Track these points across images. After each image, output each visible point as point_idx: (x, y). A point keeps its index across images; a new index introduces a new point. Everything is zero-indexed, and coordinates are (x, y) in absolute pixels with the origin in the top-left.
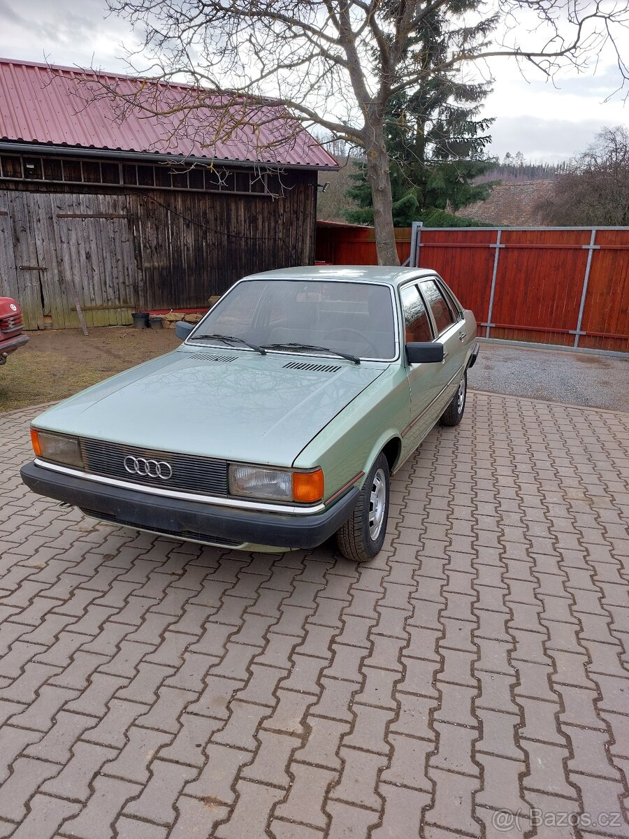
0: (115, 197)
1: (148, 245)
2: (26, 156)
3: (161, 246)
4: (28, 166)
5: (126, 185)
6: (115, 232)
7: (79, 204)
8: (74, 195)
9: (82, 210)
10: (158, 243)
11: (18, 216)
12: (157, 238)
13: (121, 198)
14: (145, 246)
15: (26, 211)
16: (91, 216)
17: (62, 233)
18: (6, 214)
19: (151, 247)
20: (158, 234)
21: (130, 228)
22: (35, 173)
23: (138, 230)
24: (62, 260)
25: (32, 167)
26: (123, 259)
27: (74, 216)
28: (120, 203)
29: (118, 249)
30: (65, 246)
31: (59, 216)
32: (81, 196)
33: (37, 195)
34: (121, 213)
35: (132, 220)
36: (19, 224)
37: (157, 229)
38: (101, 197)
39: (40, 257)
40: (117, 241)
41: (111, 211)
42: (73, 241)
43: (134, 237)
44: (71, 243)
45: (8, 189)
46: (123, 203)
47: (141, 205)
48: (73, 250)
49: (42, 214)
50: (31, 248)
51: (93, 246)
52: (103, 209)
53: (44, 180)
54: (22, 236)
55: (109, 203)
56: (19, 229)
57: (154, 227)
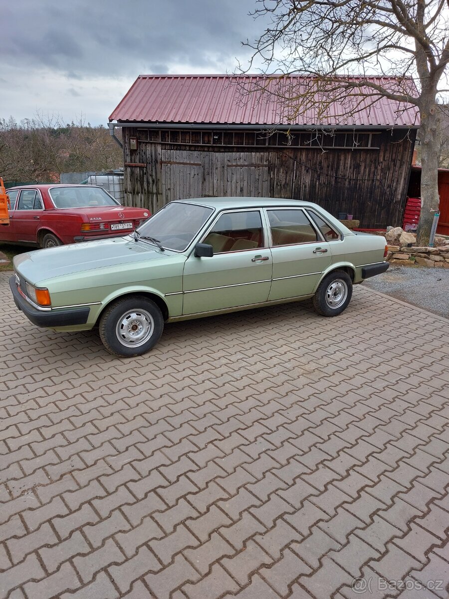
0: (262, 153)
1: (279, 184)
2: (215, 131)
3: (288, 184)
4: (215, 137)
5: (269, 146)
6: (259, 175)
7: (240, 158)
8: (238, 153)
9: (241, 162)
10: (286, 182)
11: (207, 166)
12: (286, 179)
13: (266, 154)
14: (277, 184)
15: (211, 163)
16: (246, 166)
17: (228, 176)
18: (200, 165)
19: (281, 185)
20: (286, 177)
21: (269, 173)
22: (219, 141)
23: (274, 174)
24: (226, 192)
25: (217, 137)
26: (262, 192)
27: (237, 166)
28: (265, 158)
29: (260, 186)
30: (229, 183)
31: (228, 166)
32: (242, 154)
33: (217, 154)
34: (265, 163)
35: (271, 168)
36: (206, 171)
37: (287, 173)
38: (253, 154)
39: (215, 190)
40: (260, 180)
41: (258, 163)
42: (234, 181)
43: (271, 178)
44: (233, 182)
45: (204, 151)
46: (267, 158)
47: (278, 158)
48: (234, 186)
49: (219, 166)
50: (211, 184)
51: (245, 183)
52: (254, 161)
53: (223, 145)
54: (207, 177)
55: (258, 157)
56: (206, 173)
57: (285, 172)
